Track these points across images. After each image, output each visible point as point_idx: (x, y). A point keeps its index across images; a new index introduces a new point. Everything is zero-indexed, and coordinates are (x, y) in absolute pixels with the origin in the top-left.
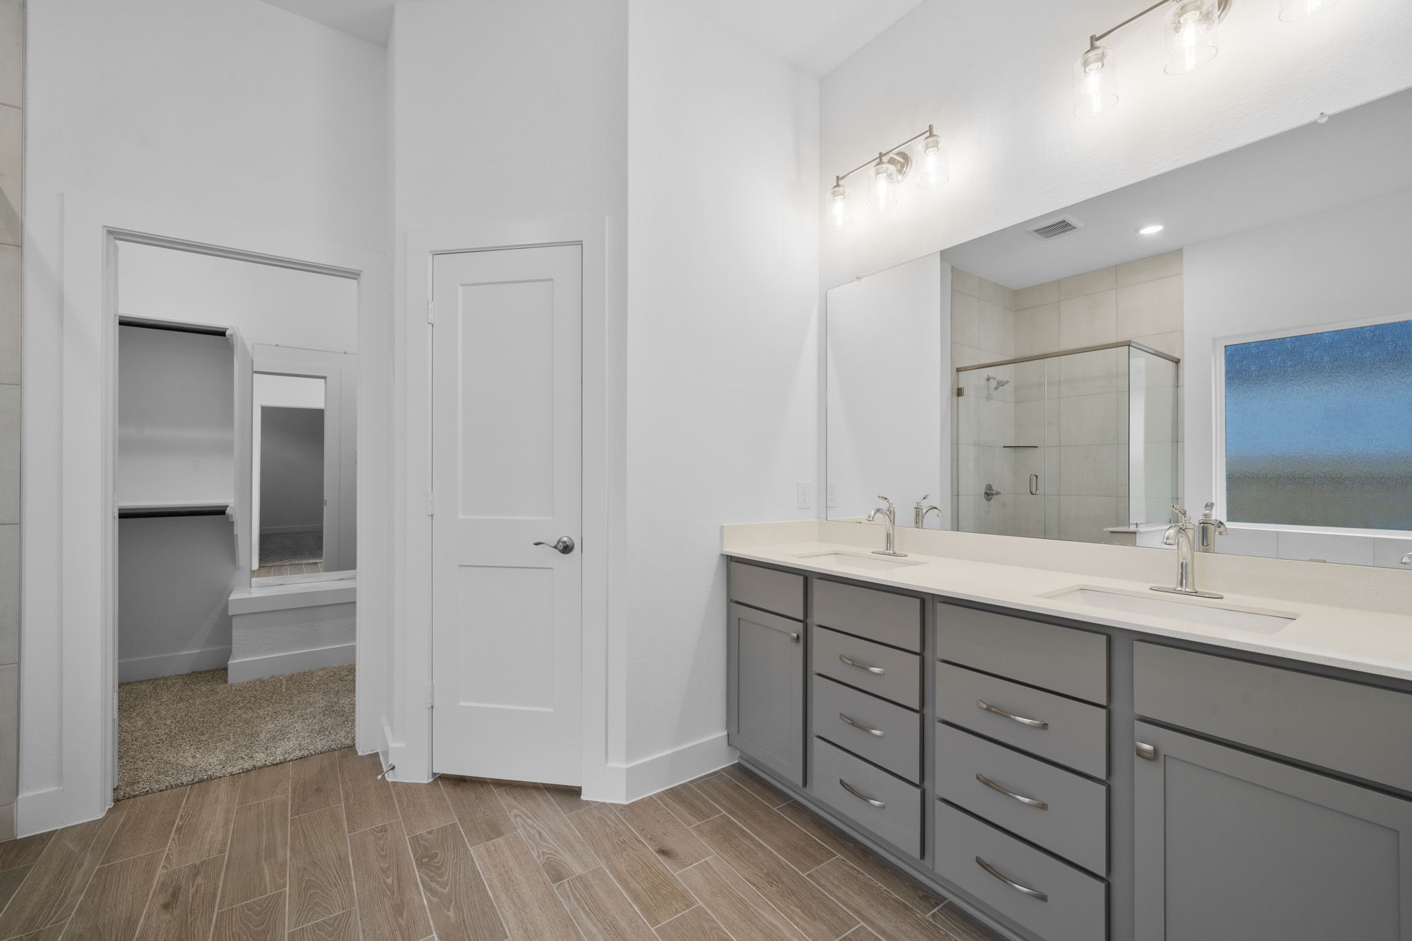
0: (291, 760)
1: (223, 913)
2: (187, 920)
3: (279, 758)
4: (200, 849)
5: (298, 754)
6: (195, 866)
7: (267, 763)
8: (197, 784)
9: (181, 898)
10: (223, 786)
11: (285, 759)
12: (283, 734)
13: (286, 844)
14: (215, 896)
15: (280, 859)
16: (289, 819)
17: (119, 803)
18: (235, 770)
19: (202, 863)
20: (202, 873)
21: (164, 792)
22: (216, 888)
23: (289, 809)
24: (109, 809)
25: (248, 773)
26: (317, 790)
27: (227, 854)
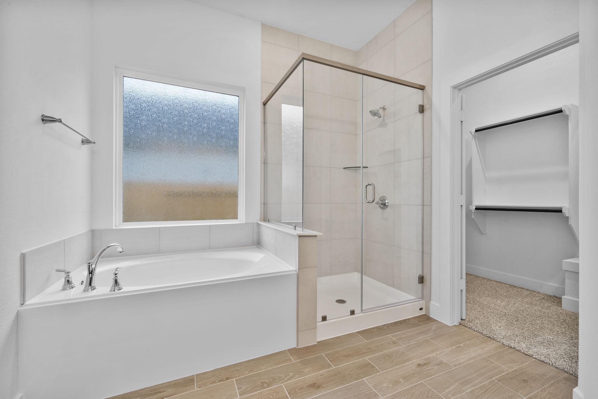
0: (536, 358)
1: (423, 384)
2: (415, 375)
3: (530, 353)
4: (452, 358)
5: (543, 358)
6: (443, 361)
7: (522, 350)
8: (487, 338)
9: (424, 367)
10: (494, 345)
11: (532, 355)
12: (549, 344)
13: (474, 386)
14: (430, 376)
15: (464, 388)
16: (493, 379)
17: (460, 325)
18: (506, 343)
19: (446, 363)
20: (440, 366)
21: (474, 332)
22: (434, 375)
23: (500, 376)
24: (455, 325)
25: (510, 348)
26: (525, 381)
27: (455, 368)
